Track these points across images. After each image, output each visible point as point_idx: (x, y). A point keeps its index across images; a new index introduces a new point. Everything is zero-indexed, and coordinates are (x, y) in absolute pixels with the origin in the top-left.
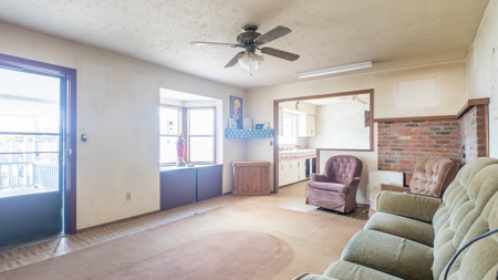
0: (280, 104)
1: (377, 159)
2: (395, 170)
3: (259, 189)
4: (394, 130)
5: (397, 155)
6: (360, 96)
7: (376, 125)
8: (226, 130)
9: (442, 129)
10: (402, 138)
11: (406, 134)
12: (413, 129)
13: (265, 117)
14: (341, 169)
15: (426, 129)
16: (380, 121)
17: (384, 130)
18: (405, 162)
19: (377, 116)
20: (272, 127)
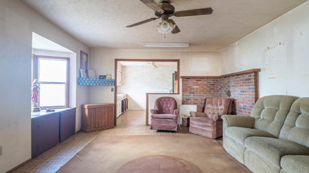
0: (118, 62)
1: (181, 99)
2: (191, 104)
3: (106, 124)
4: (190, 83)
5: (192, 96)
6: (156, 63)
7: (181, 80)
8: (78, 79)
9: (212, 82)
10: (195, 87)
11: (196, 85)
12: (199, 82)
13: (108, 71)
14: (165, 105)
15: (205, 83)
16: (183, 78)
17: (185, 82)
18: (196, 100)
19: (181, 75)
20: (113, 78)
